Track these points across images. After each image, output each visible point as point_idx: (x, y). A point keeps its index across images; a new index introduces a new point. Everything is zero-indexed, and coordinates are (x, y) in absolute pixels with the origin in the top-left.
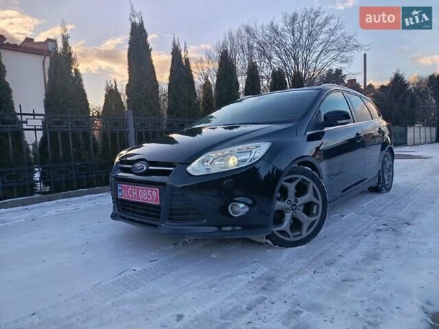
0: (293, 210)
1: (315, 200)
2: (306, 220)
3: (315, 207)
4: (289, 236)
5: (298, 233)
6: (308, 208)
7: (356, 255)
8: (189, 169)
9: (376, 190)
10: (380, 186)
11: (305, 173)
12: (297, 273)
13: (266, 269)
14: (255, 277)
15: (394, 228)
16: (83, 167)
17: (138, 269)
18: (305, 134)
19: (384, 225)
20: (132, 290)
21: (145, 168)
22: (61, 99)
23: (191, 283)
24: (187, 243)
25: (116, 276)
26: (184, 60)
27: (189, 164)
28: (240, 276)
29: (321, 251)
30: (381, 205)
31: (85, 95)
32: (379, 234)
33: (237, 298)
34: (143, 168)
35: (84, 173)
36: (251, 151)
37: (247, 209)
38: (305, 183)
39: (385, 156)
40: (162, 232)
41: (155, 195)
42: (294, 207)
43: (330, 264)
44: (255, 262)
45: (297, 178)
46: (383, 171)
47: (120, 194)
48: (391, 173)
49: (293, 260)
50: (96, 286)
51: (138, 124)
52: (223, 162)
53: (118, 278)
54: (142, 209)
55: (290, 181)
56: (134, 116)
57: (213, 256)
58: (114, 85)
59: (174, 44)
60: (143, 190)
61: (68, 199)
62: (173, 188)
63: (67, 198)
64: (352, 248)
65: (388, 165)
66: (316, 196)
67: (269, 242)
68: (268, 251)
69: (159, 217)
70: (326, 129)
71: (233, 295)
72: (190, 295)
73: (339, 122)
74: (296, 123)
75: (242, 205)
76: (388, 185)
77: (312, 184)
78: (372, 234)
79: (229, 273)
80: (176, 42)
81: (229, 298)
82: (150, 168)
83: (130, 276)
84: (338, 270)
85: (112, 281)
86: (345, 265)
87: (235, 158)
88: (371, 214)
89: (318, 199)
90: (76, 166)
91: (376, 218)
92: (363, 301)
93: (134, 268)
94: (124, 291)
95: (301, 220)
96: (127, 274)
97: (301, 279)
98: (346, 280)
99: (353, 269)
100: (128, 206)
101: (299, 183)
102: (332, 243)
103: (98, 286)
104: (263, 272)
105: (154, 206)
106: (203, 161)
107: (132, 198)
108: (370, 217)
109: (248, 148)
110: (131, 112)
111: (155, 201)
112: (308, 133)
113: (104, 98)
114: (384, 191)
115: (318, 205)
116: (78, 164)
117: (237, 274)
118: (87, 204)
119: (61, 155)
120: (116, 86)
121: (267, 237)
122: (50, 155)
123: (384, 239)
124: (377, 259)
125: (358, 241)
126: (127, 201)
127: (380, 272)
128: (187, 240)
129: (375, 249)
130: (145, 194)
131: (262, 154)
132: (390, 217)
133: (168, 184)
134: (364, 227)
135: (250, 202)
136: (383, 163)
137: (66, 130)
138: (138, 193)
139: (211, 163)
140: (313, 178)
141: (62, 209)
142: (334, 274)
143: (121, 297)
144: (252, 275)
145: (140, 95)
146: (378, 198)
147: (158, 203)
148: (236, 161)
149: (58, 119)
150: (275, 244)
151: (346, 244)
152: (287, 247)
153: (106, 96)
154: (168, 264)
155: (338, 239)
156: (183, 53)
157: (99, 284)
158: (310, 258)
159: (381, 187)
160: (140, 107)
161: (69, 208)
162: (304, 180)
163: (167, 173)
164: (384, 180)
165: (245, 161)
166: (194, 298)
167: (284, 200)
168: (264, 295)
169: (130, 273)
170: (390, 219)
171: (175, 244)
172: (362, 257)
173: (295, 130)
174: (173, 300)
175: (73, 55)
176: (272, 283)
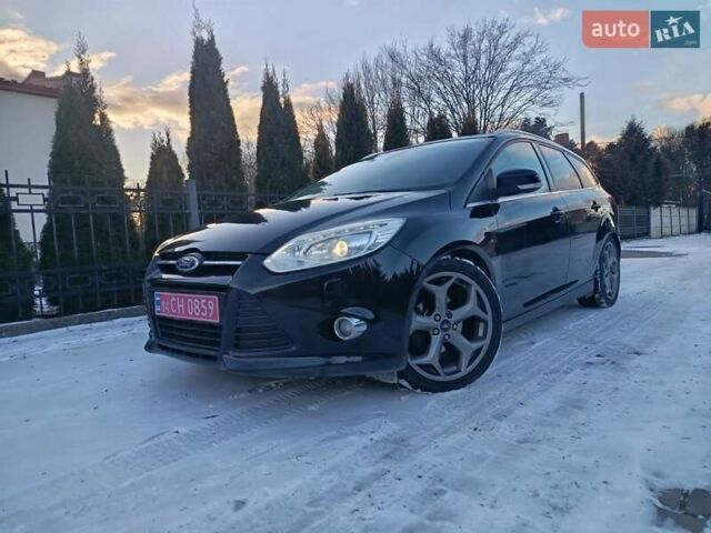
0: (444, 330)
1: (480, 313)
2: (466, 347)
3: (482, 325)
4: (438, 374)
5: (455, 368)
6: (470, 327)
7: (548, 402)
8: (267, 262)
9: (589, 303)
10: (597, 296)
11: (463, 269)
12: (446, 432)
13: (396, 427)
14: (376, 438)
15: (614, 360)
16: (114, 272)
17: (183, 430)
18: (465, 206)
19: (599, 356)
20: (166, 463)
21: (197, 264)
22: (77, 163)
23: (268, 451)
24: (271, 388)
25: (146, 441)
26: (282, 100)
27: (267, 254)
28: (352, 438)
29: (490, 396)
30: (598, 327)
31: (117, 155)
32: (590, 370)
33: (340, 472)
34: (193, 264)
35: (115, 282)
36: (371, 233)
37: (364, 328)
38: (464, 286)
39: (605, 248)
40: (223, 368)
41: (211, 308)
42: (445, 326)
43: (501, 416)
44: (379, 415)
45: (449, 278)
46: (602, 271)
47: (157, 308)
48: (615, 276)
49: (442, 412)
50: (107, 458)
51: (205, 202)
52: (325, 251)
53: (147, 445)
54: (193, 332)
55: (438, 282)
56: (198, 190)
57: (312, 408)
58: (166, 139)
59: (267, 74)
60: (193, 299)
61: (88, 325)
62: (241, 294)
63: (86, 323)
64: (542, 391)
65: (610, 262)
66: (482, 306)
67: (405, 383)
68: (403, 398)
69: (217, 344)
70: (501, 200)
71: (334, 468)
72: (264, 468)
73: (521, 187)
74: (450, 189)
75: (355, 321)
76: (610, 294)
77: (475, 288)
78: (577, 370)
79: (334, 433)
80: (271, 71)
81: (328, 472)
82: (206, 262)
83: (167, 441)
84: (513, 425)
85: (136, 450)
86: (526, 418)
87: (344, 243)
88: (579, 340)
89: (486, 313)
90: (101, 271)
91: (587, 345)
92: (548, 474)
93: (176, 429)
94: (153, 465)
95: (459, 347)
96: (162, 438)
97: (451, 441)
98: (525, 441)
99: (541, 423)
100: (172, 328)
101: (453, 285)
102: (509, 385)
103: (112, 459)
104: (390, 431)
105: (211, 326)
106: (293, 250)
107: (176, 314)
108: (576, 344)
109: (366, 227)
110: (194, 183)
111: (214, 317)
112: (470, 205)
113: (149, 160)
114: (605, 305)
115: (486, 322)
116: (104, 267)
117: (347, 435)
118: (119, 333)
119: (76, 253)
120: (169, 140)
121: (401, 375)
122: (57, 253)
123: (596, 377)
124: (580, 408)
125: (554, 380)
126: (171, 320)
127: (582, 428)
128: (273, 385)
129: (580, 392)
130: (197, 307)
131: (390, 236)
132: (609, 343)
133: (232, 288)
134: (565, 359)
135: (371, 316)
136: (602, 259)
137: (83, 212)
138: (186, 306)
139: (305, 253)
140: (475, 276)
141: (73, 341)
142: (507, 432)
143: (147, 474)
144: (373, 436)
145: (209, 155)
146: (593, 316)
147: (217, 321)
148: (346, 249)
149: (70, 194)
150: (415, 387)
151: (533, 386)
152: (435, 391)
153: (153, 157)
154: (235, 423)
155: (520, 379)
156: (280, 89)
157: (114, 455)
158: (471, 408)
159: (599, 299)
160: (208, 175)
161: (87, 339)
162: (462, 281)
163: (230, 270)
164: (604, 286)
165: (360, 248)
166: (269, 474)
167: (430, 314)
168: (386, 467)
169: (169, 437)
170: (610, 346)
171: (250, 391)
172: (556, 406)
173: (447, 200)
174: (232, 478)
175: (97, 90)
176: (402, 448)
